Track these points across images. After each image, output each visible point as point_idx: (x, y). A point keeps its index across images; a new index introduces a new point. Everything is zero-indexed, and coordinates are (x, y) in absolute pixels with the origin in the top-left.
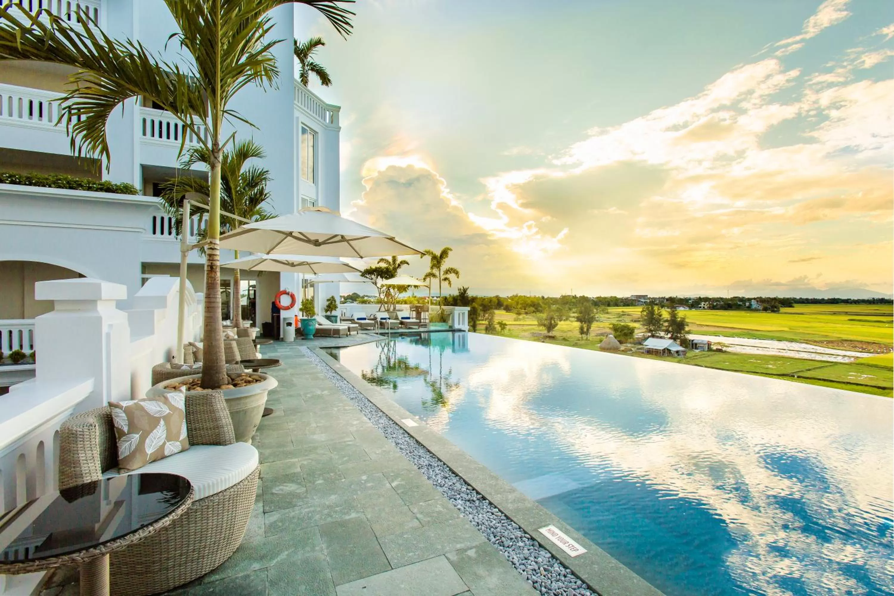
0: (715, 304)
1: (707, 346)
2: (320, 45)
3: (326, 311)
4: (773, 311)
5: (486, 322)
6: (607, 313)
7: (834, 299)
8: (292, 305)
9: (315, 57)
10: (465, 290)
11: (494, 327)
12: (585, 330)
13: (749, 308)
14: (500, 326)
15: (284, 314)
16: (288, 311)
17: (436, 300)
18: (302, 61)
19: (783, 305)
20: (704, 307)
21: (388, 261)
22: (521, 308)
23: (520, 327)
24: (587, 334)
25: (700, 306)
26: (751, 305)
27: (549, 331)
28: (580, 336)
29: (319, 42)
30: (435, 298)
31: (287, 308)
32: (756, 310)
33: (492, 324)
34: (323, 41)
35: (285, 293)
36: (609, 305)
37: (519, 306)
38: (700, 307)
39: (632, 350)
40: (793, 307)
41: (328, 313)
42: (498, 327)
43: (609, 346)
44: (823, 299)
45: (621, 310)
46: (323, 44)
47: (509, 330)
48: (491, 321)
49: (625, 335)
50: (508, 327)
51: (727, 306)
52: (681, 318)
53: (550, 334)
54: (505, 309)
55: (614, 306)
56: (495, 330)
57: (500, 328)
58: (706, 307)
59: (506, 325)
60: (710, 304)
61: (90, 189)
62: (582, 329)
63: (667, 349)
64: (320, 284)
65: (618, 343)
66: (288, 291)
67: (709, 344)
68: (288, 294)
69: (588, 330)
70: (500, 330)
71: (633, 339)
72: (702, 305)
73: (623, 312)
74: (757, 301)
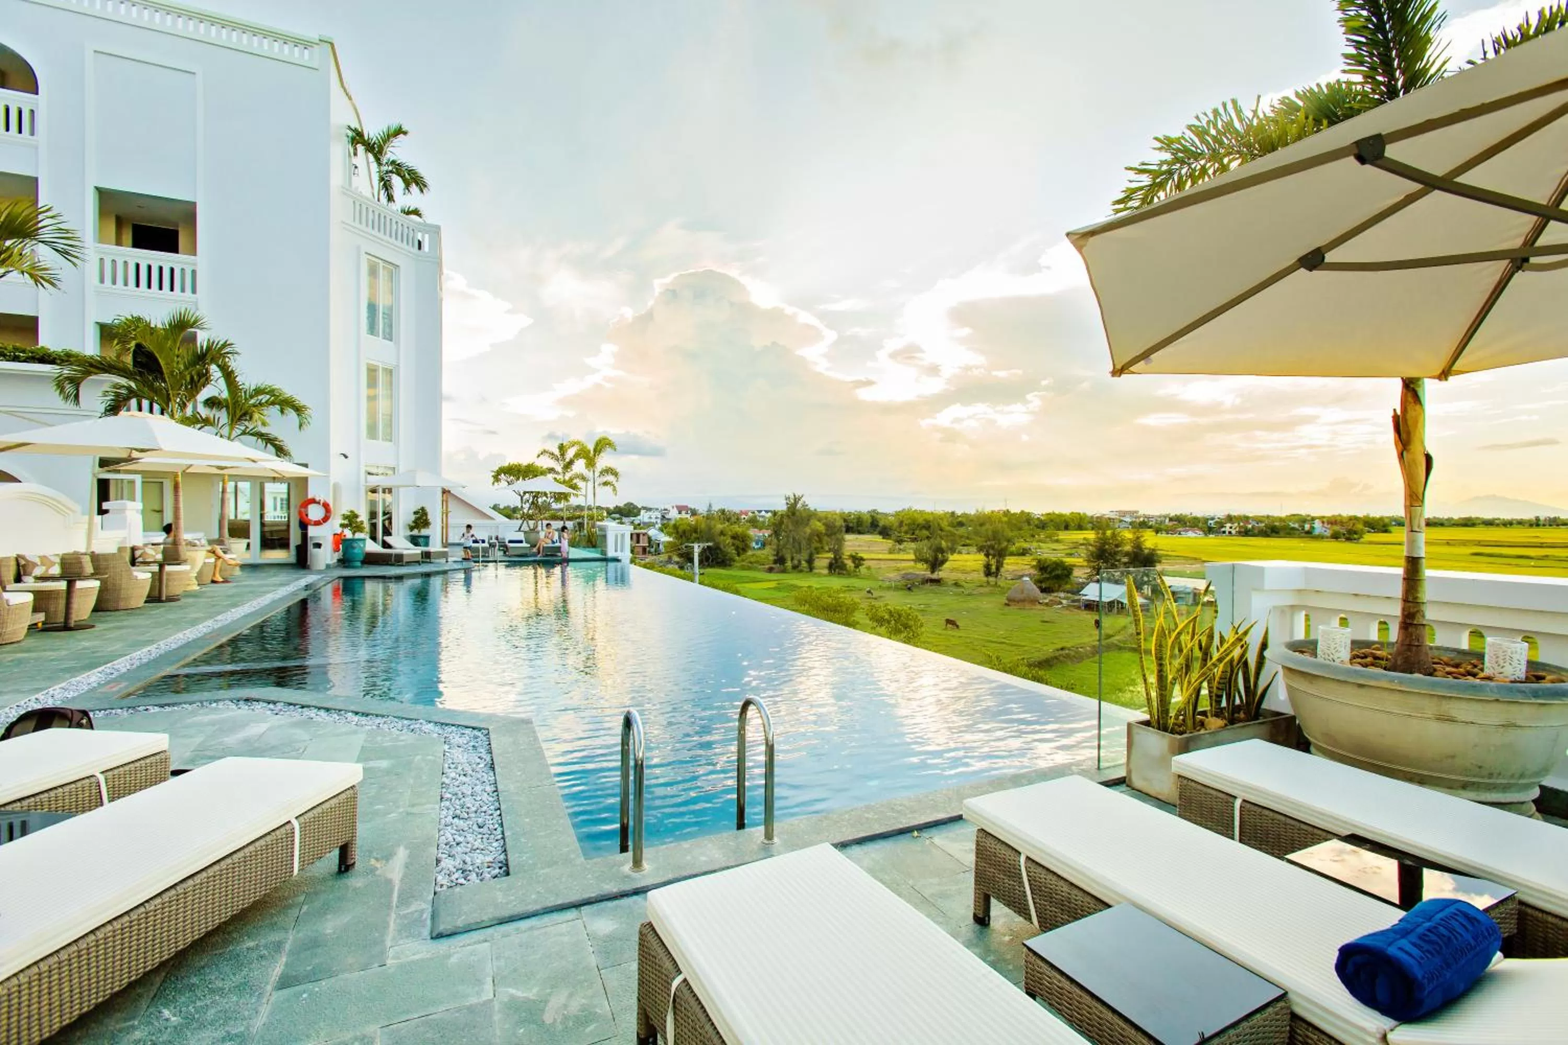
0: (1250, 526)
1: (1191, 596)
2: (401, 136)
3: (412, 529)
4: (1349, 539)
5: (831, 555)
6: (1057, 541)
7: (1469, 519)
8: (326, 519)
9: (397, 151)
10: (797, 500)
11: (842, 562)
12: (994, 568)
13: (1309, 534)
14: (854, 562)
15: (312, 531)
16: (318, 527)
17: (763, 517)
18: (378, 160)
19: (1373, 528)
20: (1230, 533)
21: (553, 454)
22: (906, 533)
23: (893, 564)
24: (996, 576)
25: (1223, 529)
26: (1312, 528)
27: (933, 572)
28: (985, 579)
29: (399, 132)
30: (763, 513)
31: (317, 523)
32: (1320, 537)
33: (840, 558)
34: (404, 128)
35: (313, 501)
36: (1067, 528)
37: (905, 528)
38: (1224, 532)
39: (1061, 603)
40: (1390, 532)
41: (415, 532)
42: (850, 564)
43: (1021, 596)
44: (1449, 520)
45: (1082, 536)
46: (405, 133)
47: (869, 568)
48: (837, 552)
49: (1058, 577)
50: (866, 563)
51: (1269, 531)
52: (1150, 549)
53: (935, 576)
54: (880, 533)
55: (1077, 530)
56: (846, 569)
57: (853, 565)
58: (1233, 532)
59: (862, 559)
60: (1240, 527)
61: (16, 359)
62: (987, 567)
63: (1118, 602)
64: (401, 489)
65: (1038, 591)
66: (317, 499)
67: (1195, 595)
68: (319, 503)
69: (998, 569)
70: (852, 568)
71: (1072, 584)
72: (1227, 529)
73: (1085, 539)
74: (1323, 522)
